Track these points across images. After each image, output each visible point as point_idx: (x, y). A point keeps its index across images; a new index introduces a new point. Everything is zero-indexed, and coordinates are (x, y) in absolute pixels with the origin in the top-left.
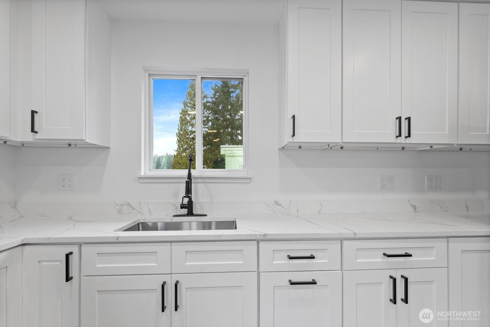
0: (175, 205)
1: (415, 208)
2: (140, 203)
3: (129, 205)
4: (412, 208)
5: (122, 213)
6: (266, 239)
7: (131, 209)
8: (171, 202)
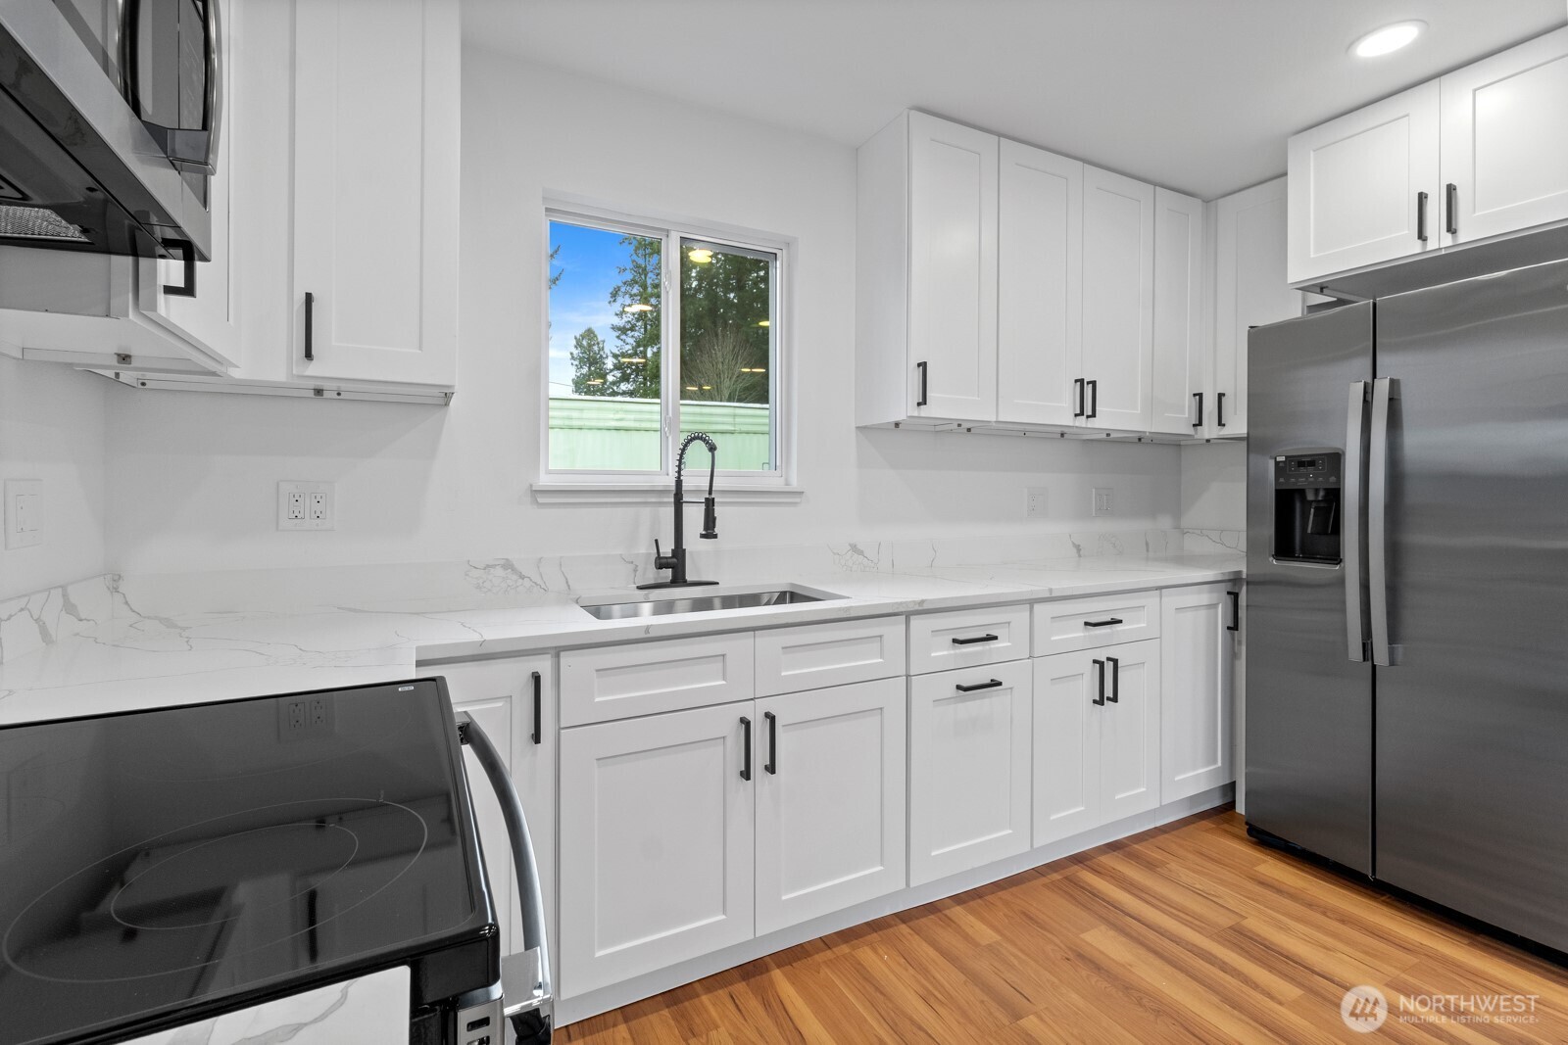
0: (632, 562)
1: (1078, 548)
2: (540, 559)
3: (508, 565)
4: (1075, 551)
5: (490, 590)
6: (924, 611)
7: (515, 577)
8: (621, 555)
